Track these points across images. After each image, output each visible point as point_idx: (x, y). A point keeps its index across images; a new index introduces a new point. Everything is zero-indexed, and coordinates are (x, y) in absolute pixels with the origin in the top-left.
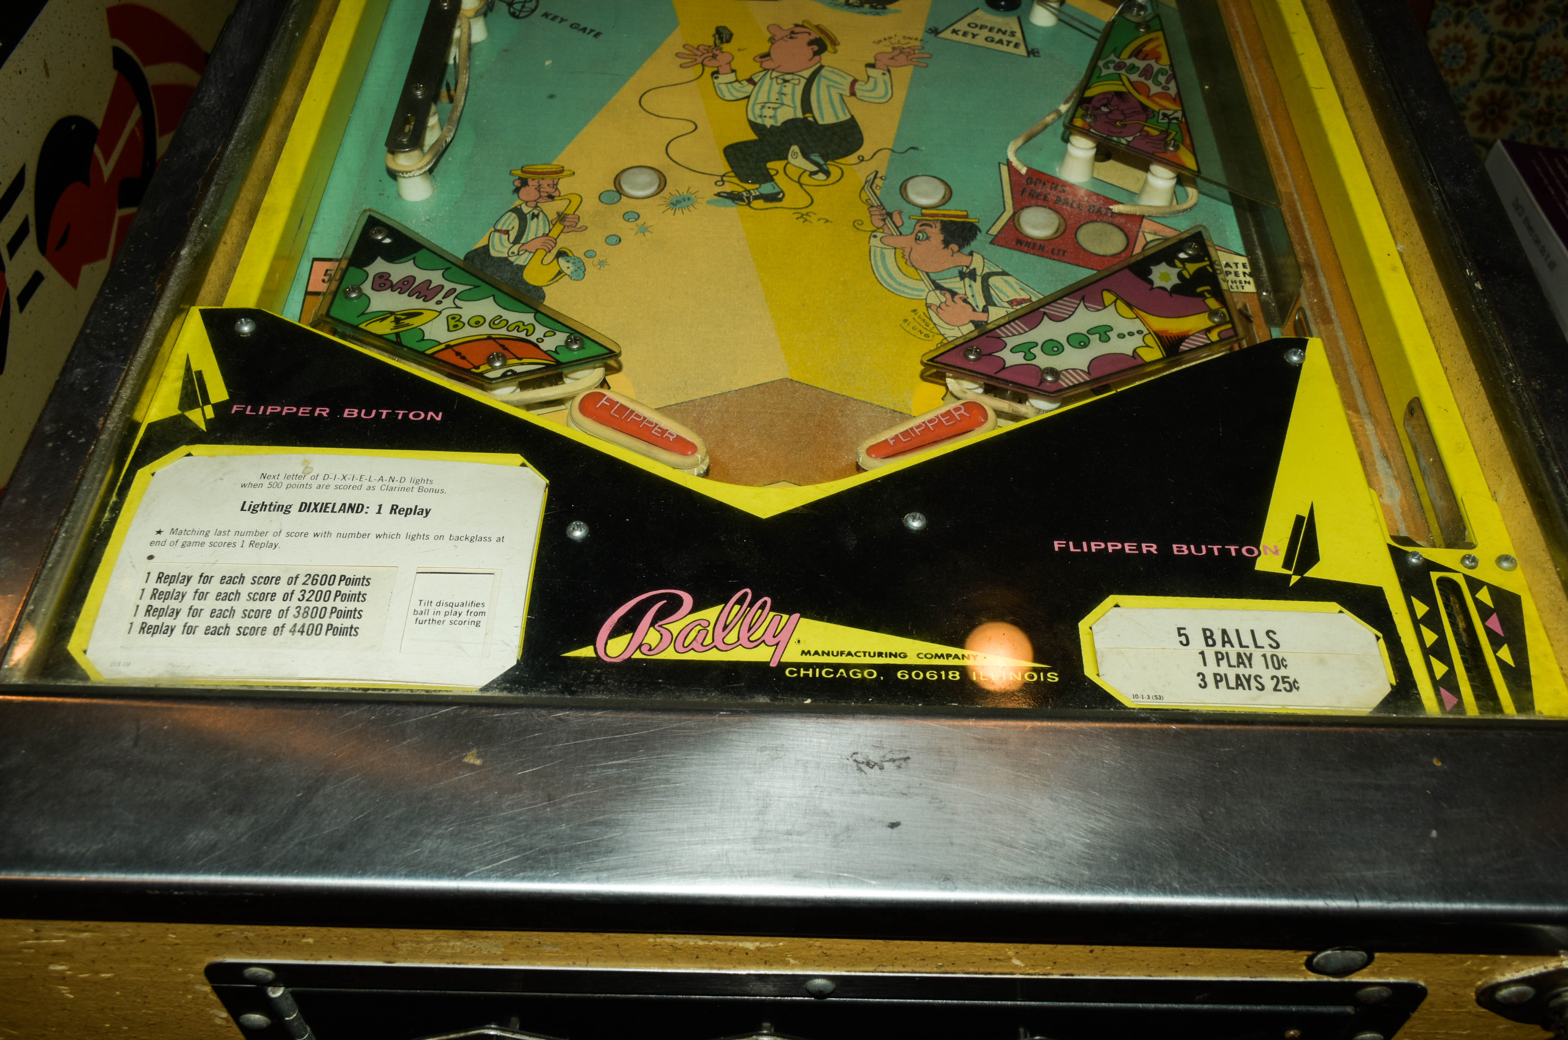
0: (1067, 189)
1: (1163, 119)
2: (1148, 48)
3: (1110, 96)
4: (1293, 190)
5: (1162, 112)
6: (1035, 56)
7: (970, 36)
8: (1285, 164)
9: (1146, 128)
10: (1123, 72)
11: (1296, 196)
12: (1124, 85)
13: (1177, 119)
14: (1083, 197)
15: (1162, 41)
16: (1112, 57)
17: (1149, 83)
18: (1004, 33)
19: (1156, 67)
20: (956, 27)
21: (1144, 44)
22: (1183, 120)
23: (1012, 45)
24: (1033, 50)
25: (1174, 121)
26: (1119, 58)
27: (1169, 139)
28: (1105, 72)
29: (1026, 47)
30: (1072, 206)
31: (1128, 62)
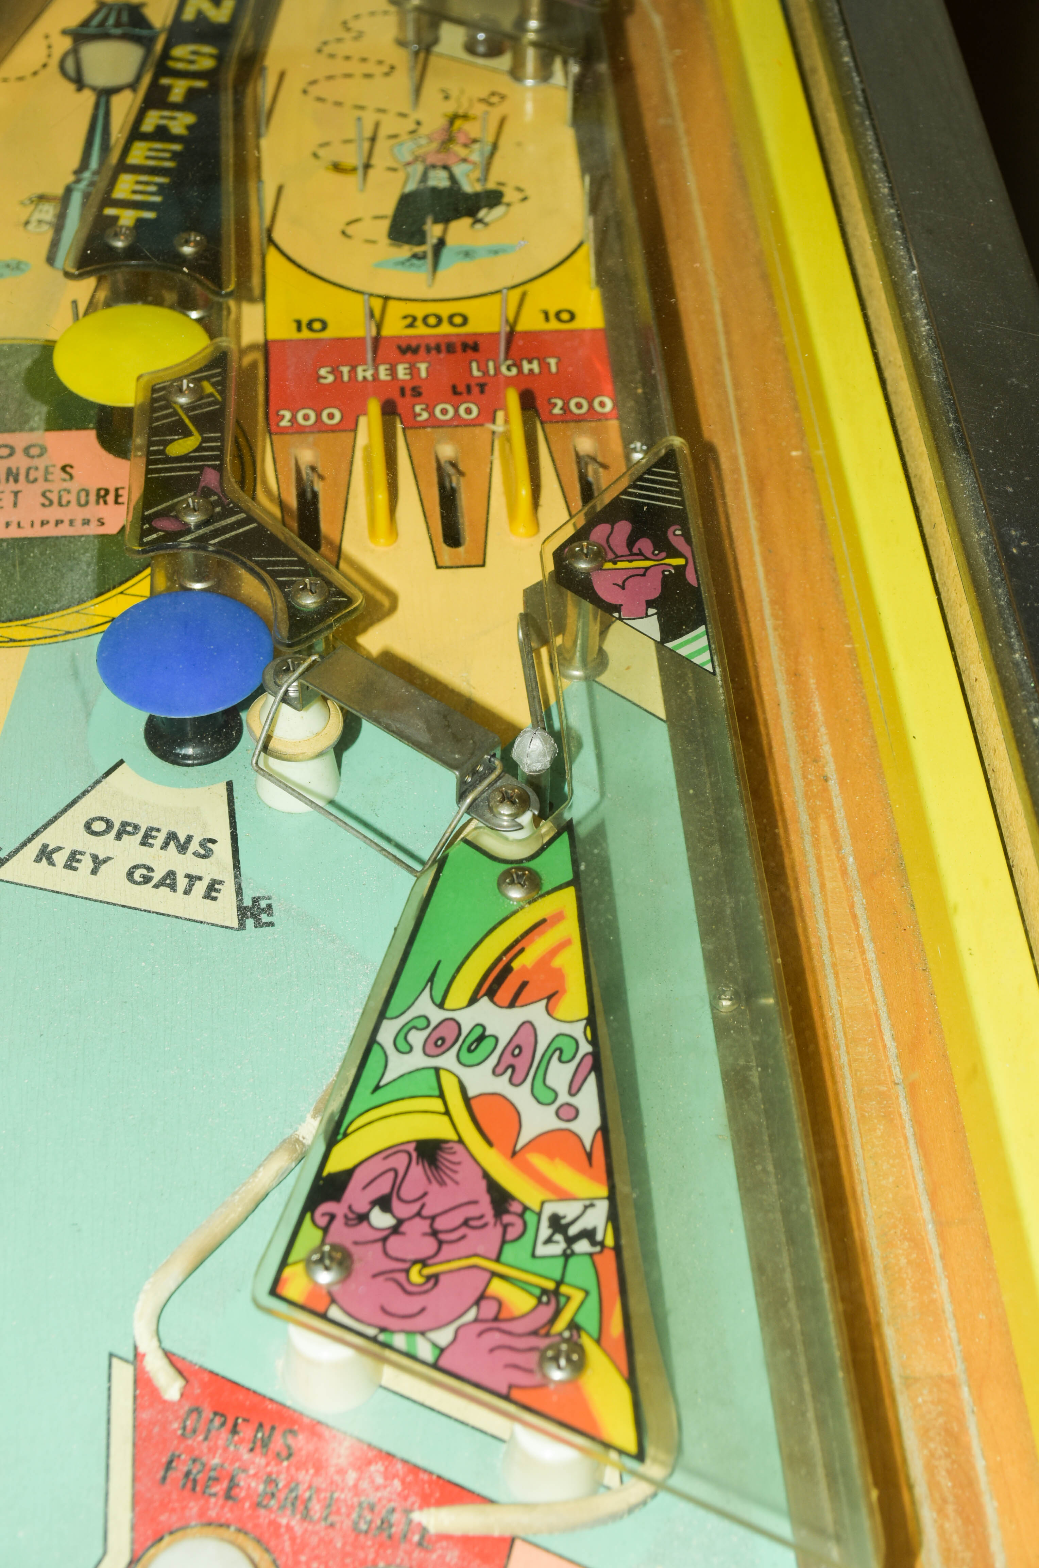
0: (301, 1442)
1: (549, 1241)
2: (525, 961)
3: (400, 1162)
4: (959, 1369)
5: (549, 1210)
6: (259, 924)
7: (86, 864)
8: (938, 1265)
9: (497, 1287)
10: (448, 1060)
11: (965, 1392)
12: (447, 1113)
13: (589, 1234)
14: (342, 1472)
15: (570, 928)
16: (425, 1006)
17: (521, 1096)
18: (183, 848)
19: (547, 1030)
20: (50, 838)
21: (515, 948)
22: (610, 1242)
23: (200, 888)
24: (255, 900)
25: (583, 1246)
26: (441, 1006)
27: (561, 1325)
28: (398, 1065)
29: (239, 891)
30: (306, 1517)
31: (468, 1019)
